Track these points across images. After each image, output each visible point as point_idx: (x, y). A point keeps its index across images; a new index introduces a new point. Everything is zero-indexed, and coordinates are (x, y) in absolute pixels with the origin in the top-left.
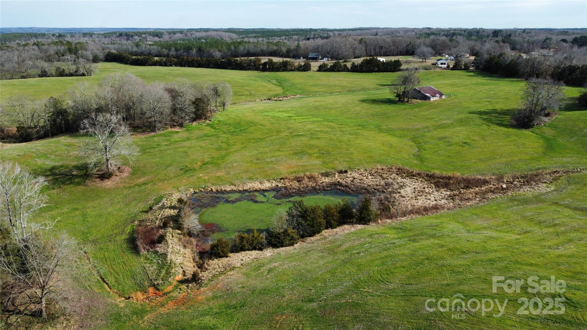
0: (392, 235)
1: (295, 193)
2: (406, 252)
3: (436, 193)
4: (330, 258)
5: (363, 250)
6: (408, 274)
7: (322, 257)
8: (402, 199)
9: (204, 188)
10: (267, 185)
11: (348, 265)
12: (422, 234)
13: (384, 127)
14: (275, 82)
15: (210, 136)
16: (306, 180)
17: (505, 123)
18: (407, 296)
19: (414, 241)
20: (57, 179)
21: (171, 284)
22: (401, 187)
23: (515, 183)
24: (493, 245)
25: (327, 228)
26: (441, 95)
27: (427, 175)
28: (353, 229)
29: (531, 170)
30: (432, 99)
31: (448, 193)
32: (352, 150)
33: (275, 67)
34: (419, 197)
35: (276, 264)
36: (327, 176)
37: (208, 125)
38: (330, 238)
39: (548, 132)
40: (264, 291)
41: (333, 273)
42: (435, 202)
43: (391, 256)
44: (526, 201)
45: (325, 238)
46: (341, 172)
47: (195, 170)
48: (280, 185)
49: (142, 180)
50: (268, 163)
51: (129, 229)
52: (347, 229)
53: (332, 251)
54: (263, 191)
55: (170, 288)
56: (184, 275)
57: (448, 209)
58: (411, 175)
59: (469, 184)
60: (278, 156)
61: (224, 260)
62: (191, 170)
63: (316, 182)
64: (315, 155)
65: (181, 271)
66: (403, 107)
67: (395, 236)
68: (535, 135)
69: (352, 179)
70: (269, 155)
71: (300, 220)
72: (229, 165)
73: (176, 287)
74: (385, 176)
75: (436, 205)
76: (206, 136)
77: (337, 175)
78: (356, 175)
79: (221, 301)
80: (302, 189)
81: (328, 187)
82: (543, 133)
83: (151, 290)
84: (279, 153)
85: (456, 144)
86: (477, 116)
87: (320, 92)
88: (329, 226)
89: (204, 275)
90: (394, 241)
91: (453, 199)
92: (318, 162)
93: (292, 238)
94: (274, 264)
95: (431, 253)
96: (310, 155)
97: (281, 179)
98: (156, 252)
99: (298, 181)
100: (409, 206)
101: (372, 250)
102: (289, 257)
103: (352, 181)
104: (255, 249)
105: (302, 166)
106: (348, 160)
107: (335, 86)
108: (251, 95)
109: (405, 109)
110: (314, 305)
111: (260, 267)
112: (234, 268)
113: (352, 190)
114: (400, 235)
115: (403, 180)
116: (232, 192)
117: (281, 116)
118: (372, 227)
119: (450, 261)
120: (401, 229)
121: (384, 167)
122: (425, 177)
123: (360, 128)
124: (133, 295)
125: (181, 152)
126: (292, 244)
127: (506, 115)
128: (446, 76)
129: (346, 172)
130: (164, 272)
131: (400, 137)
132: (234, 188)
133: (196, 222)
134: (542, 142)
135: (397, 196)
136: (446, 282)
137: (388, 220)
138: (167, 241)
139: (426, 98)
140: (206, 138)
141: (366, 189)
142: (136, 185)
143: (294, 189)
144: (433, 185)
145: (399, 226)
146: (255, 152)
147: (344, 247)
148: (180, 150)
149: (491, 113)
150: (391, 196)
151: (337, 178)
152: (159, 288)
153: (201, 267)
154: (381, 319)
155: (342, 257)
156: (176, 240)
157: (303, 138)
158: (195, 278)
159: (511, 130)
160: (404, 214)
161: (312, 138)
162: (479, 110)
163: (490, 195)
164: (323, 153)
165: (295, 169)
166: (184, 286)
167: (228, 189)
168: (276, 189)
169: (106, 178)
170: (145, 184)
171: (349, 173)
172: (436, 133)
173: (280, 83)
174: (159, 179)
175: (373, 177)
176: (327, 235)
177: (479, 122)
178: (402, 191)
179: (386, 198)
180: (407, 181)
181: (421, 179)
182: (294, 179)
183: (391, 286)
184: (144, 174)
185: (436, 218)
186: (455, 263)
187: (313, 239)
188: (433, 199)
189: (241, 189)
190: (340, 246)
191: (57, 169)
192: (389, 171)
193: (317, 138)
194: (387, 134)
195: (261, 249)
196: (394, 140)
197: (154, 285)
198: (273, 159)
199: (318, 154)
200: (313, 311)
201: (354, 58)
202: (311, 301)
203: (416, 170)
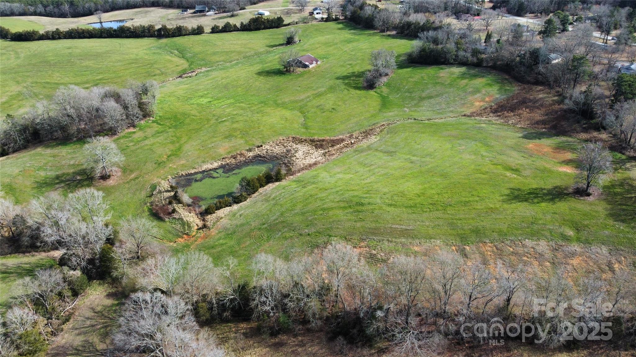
0: (294, 185)
1: (235, 167)
2: (301, 194)
3: (316, 153)
4: (267, 204)
5: (282, 197)
6: (303, 205)
7: (263, 204)
8: (297, 160)
9: (177, 174)
10: (216, 165)
11: (276, 206)
12: (309, 182)
13: (279, 102)
14: (176, 52)
15: (161, 133)
16: (239, 156)
17: (359, 85)
18: (303, 214)
19: (304, 187)
20: (68, 184)
21: (194, 231)
22: (296, 152)
23: (359, 138)
24: (340, 183)
25: (260, 187)
26: (317, 61)
27: (311, 140)
28: (274, 186)
29: (370, 126)
30: (311, 66)
31: (322, 152)
32: (262, 128)
33: (170, 33)
34: (306, 158)
35: (242, 212)
36: (251, 151)
37: (153, 122)
38: (264, 193)
39: (385, 90)
40: (242, 225)
41: (270, 210)
42: (315, 160)
43: (294, 198)
44: (362, 151)
45: (261, 194)
46: (258, 147)
47: (164, 162)
48: (223, 163)
49: (133, 176)
50: (210, 148)
51: (146, 208)
52: (270, 186)
53: (267, 200)
54: (215, 169)
55: (194, 234)
56: (198, 226)
57: (322, 163)
58: (301, 141)
59: (334, 143)
60: (215, 141)
61: (214, 215)
62: (162, 162)
63: (245, 157)
64: (239, 136)
65: (195, 224)
66: (290, 77)
67: (296, 186)
68: (376, 94)
69: (266, 150)
70: (209, 142)
71: (247, 187)
72: (186, 155)
73: (197, 232)
74: (285, 144)
75: (316, 161)
76: (158, 133)
77: (256, 149)
78: (268, 147)
79: (223, 233)
80: (238, 164)
81: (253, 160)
82: (382, 92)
83: (185, 236)
84: (215, 139)
85: (328, 110)
86: (341, 81)
87: (220, 61)
88: (262, 186)
89: (208, 224)
90: (295, 189)
91: (325, 156)
92: (242, 141)
93: (245, 197)
94: (241, 212)
95: (312, 192)
96: (236, 137)
97: (223, 159)
98: (175, 218)
99: (234, 158)
100: (302, 165)
101: (286, 196)
102: (247, 207)
103: (267, 152)
104: (227, 206)
105: (233, 147)
106: (261, 136)
107: (232, 52)
108: (162, 74)
109: (292, 79)
110: (266, 226)
111: (235, 215)
112: (222, 218)
113: (268, 159)
114: (298, 185)
115: (297, 146)
116: (196, 173)
117: (203, 103)
118: (283, 183)
119: (320, 195)
120: (298, 181)
121: (284, 138)
122: (309, 142)
123: (263, 105)
124: (177, 240)
125: (148, 149)
126: (246, 200)
127: (360, 77)
128: (321, 30)
129: (261, 146)
130: (186, 227)
131: (291, 110)
132: (197, 171)
133: (188, 197)
134: (379, 100)
135: (294, 159)
136: (318, 205)
137: (291, 177)
138: (177, 211)
139: (306, 66)
140: (159, 135)
141: (276, 157)
142: (131, 180)
143: (233, 164)
144: (314, 147)
145: (298, 180)
146: (199, 141)
147: (272, 197)
148: (146, 148)
149: (350, 77)
150: (291, 159)
151: (257, 151)
152: (189, 234)
153: (204, 220)
154: (294, 225)
155: (272, 202)
156: (182, 210)
157: (227, 123)
158: (205, 226)
159: (363, 92)
160: (299, 171)
161: (233, 123)
162: (343, 75)
163: (345, 150)
164: (244, 134)
165: (229, 150)
166: (201, 231)
167: (193, 171)
168: (222, 167)
169: (107, 179)
170: (137, 178)
171: (264, 146)
172: (315, 102)
173: (182, 53)
174: (144, 173)
175: (279, 147)
176: (261, 191)
177: (343, 87)
178: (297, 155)
179: (288, 161)
180: (299, 146)
181: (307, 144)
182: (231, 157)
183: (296, 211)
184: (132, 171)
185: (316, 171)
186: (323, 195)
187: (255, 195)
188: (314, 157)
189: (201, 170)
190: (270, 197)
191: (62, 177)
192: (287, 140)
193: (237, 121)
194: (282, 108)
195: (230, 206)
196: (287, 113)
197: (185, 234)
198: (213, 145)
199: (241, 135)
200: (266, 228)
201: (240, 10)
202: (264, 224)
203: (304, 137)
